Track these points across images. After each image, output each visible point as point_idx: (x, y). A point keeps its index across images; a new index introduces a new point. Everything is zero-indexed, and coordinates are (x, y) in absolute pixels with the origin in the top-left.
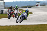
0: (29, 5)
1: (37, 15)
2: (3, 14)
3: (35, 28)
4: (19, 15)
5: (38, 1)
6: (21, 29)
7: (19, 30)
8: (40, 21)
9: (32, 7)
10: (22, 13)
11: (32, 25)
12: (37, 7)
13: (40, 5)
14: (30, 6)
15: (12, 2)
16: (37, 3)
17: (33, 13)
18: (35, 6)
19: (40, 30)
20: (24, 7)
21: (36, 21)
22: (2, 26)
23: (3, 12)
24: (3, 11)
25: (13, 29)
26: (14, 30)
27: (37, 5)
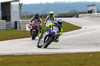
0: (74, 11)
1: (91, 32)
2: (18, 30)
3: (86, 59)
4: (43, 31)
5: (93, 2)
6: (57, 62)
7: (52, 64)
8: (97, 44)
9: (80, 15)
10: (48, 27)
11: (79, 53)
12: (90, 14)
13: (96, 11)
14: (76, 12)
15: (38, 4)
16: (90, 6)
17: (81, 28)
18: (86, 13)
19: (97, 63)
20: (62, 14)
21: (88, 44)
22: (16, 56)
23: (18, 26)
24: (18, 23)
25: (39, 62)
26: (41, 64)
27: (90, 10)
